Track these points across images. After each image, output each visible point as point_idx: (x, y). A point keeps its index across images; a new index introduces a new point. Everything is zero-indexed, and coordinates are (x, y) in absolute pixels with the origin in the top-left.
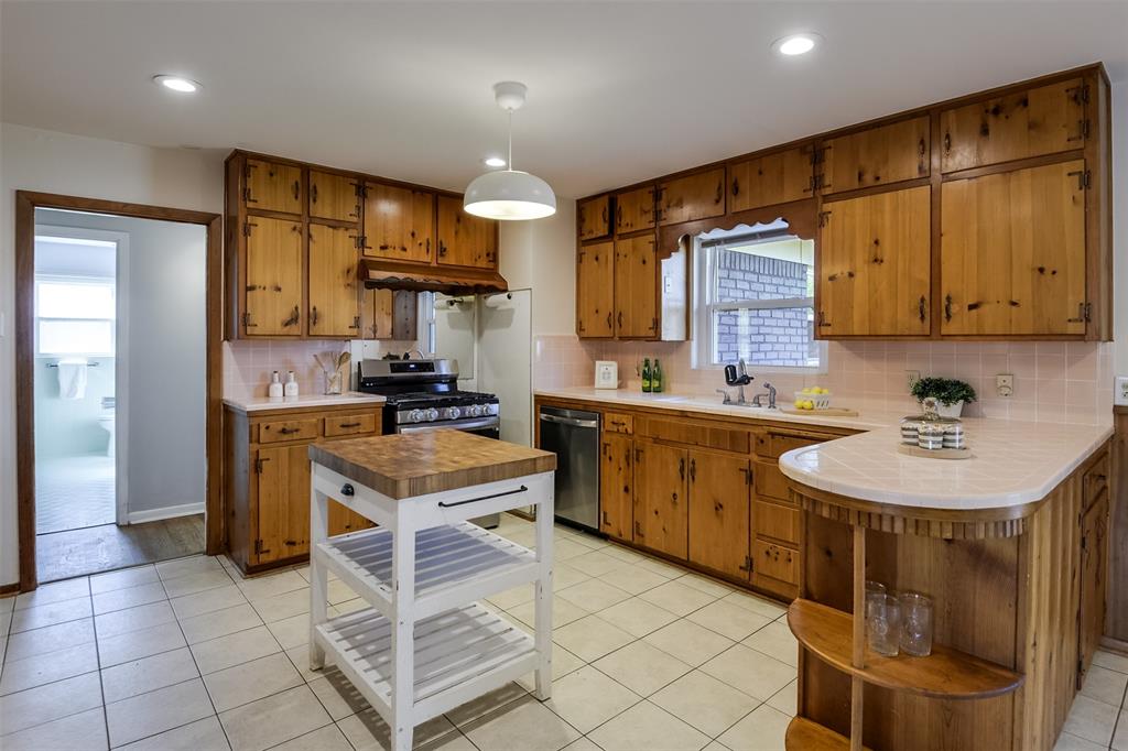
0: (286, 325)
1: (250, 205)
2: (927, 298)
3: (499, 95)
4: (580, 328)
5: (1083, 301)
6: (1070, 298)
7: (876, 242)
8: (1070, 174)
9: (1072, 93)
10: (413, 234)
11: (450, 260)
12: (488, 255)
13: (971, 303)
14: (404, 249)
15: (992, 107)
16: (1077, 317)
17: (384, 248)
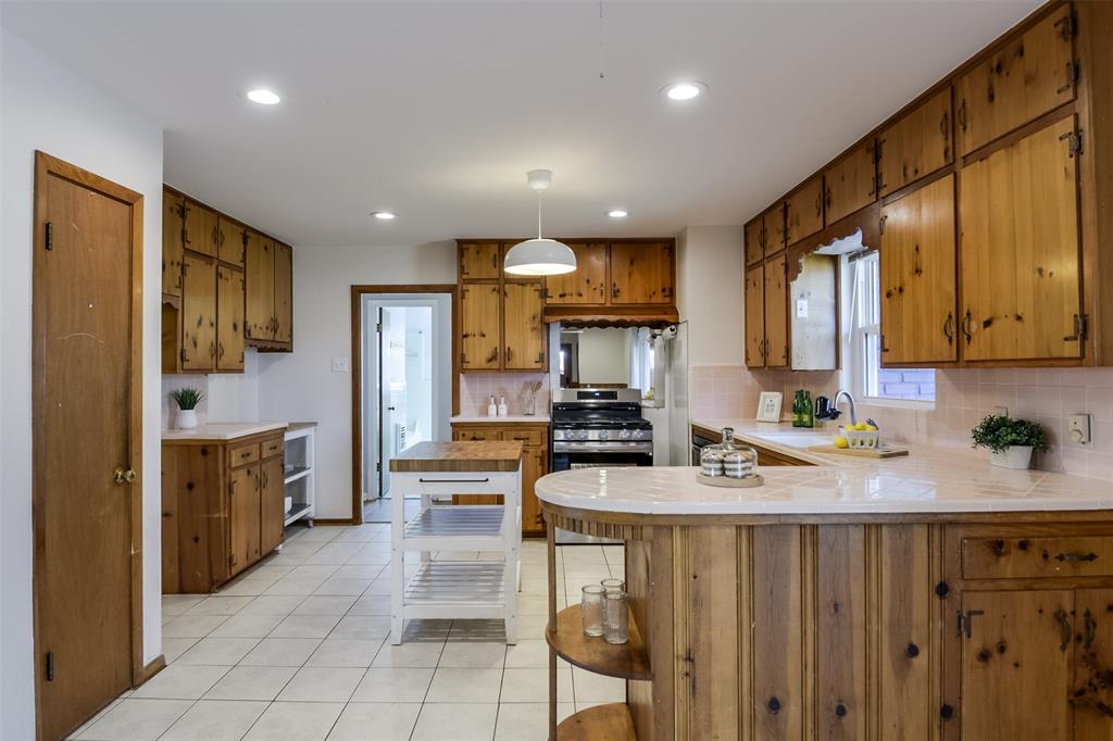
0: (490, 360)
1: (465, 277)
2: (954, 315)
3: (530, 180)
4: (747, 359)
5: (1078, 312)
6: (1066, 309)
7: (917, 249)
8: (1061, 139)
9: (1060, 27)
10: (588, 281)
11: (624, 299)
12: (663, 290)
13: (985, 319)
14: (580, 295)
15: (995, 64)
16: (1072, 334)
17: (562, 296)
